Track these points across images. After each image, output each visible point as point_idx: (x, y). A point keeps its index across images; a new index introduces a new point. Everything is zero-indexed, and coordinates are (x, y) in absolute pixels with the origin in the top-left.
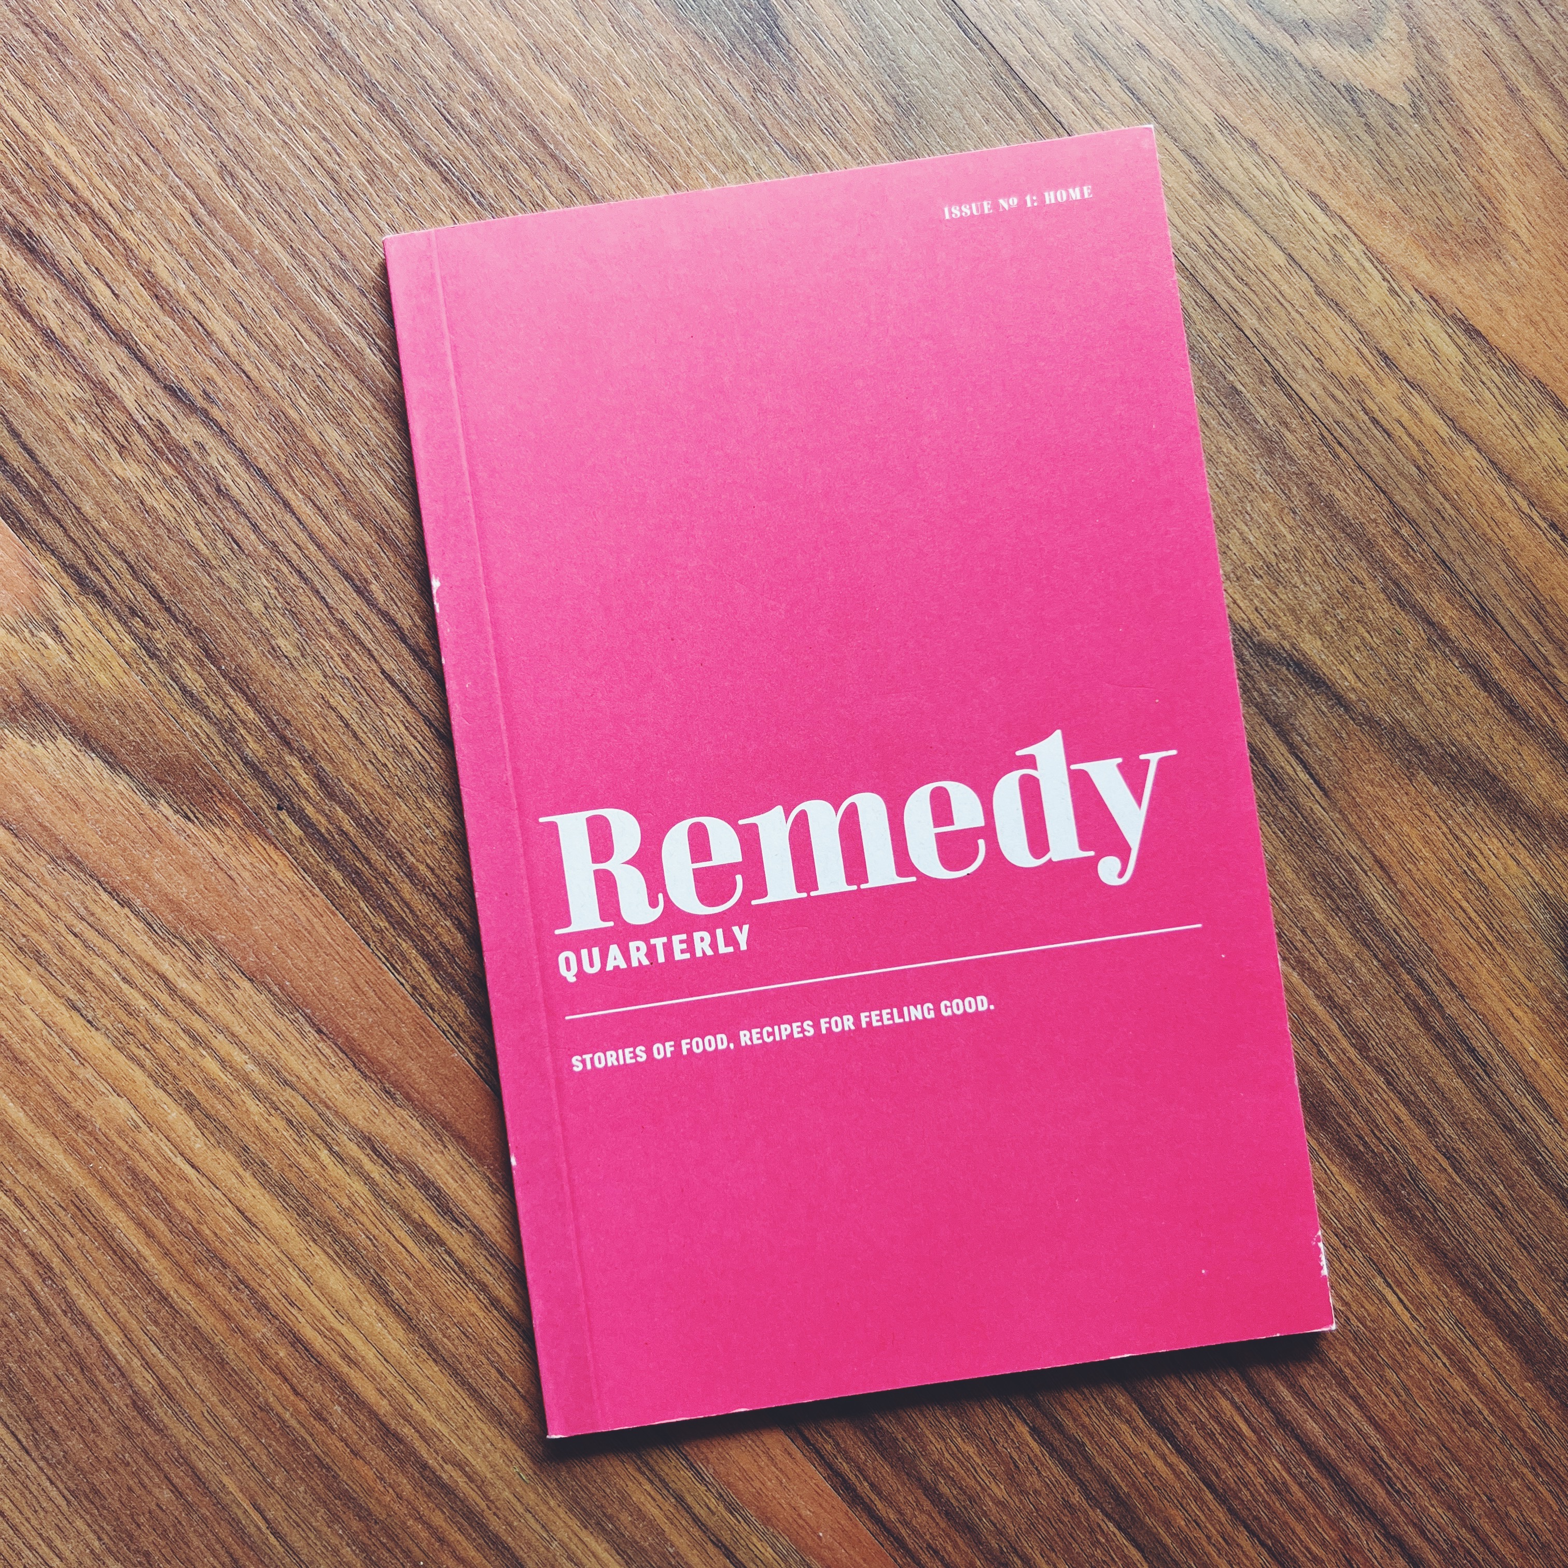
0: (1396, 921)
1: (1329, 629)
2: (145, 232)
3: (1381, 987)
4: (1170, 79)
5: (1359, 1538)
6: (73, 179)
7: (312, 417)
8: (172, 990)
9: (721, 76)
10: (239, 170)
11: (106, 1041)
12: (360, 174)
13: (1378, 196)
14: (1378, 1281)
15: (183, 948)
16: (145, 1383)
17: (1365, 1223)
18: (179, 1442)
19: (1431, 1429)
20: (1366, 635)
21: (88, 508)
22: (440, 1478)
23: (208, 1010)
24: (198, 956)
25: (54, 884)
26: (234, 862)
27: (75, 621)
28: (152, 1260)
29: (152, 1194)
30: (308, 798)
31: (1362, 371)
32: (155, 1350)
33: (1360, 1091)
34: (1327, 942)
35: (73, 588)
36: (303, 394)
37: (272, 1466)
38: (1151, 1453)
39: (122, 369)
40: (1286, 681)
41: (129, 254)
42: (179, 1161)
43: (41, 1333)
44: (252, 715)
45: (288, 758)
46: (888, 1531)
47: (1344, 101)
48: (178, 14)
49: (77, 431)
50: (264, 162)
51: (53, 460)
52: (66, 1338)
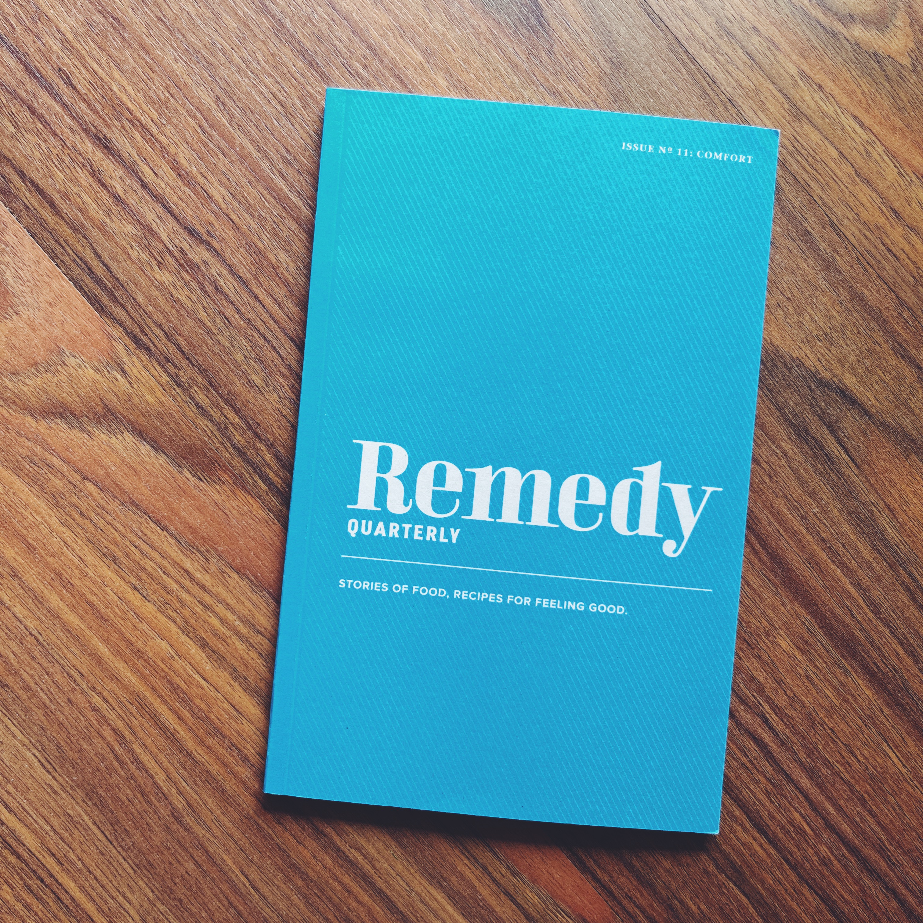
0: (897, 540)
1: (860, 371)
2: (172, 137)
3: (888, 577)
4: (772, 48)
5: (871, 889)
6: (130, 105)
7: (271, 246)
8: (192, 578)
9: (509, 44)
10: (227, 101)
11: (154, 608)
12: (298, 103)
13: (892, 118)
14: (885, 746)
15: (198, 554)
16: (179, 803)
17: (877, 713)
18: (198, 835)
19: (913, 829)
20: (882, 375)
21: (141, 299)
22: (348, 856)
23: (213, 590)
24: (206, 559)
25: (123, 517)
26: (227, 505)
27: (134, 365)
28: (182, 733)
29: (182, 696)
30: (270, 468)
31: (882, 220)
32: (184, 784)
33: (875, 637)
34: (858, 552)
35: (132, 346)
36: (265, 233)
37: (252, 849)
38: (754, 843)
39: (159, 218)
40: (836, 402)
41: (163, 150)
42: (197, 677)
43: (118, 774)
44: (237, 420)
45: (259, 445)
46: (604, 886)
47: (873, 62)
48: (191, 7)
49: (134, 254)
50: (242, 96)
51: (120, 271)
52: (134, 777)
